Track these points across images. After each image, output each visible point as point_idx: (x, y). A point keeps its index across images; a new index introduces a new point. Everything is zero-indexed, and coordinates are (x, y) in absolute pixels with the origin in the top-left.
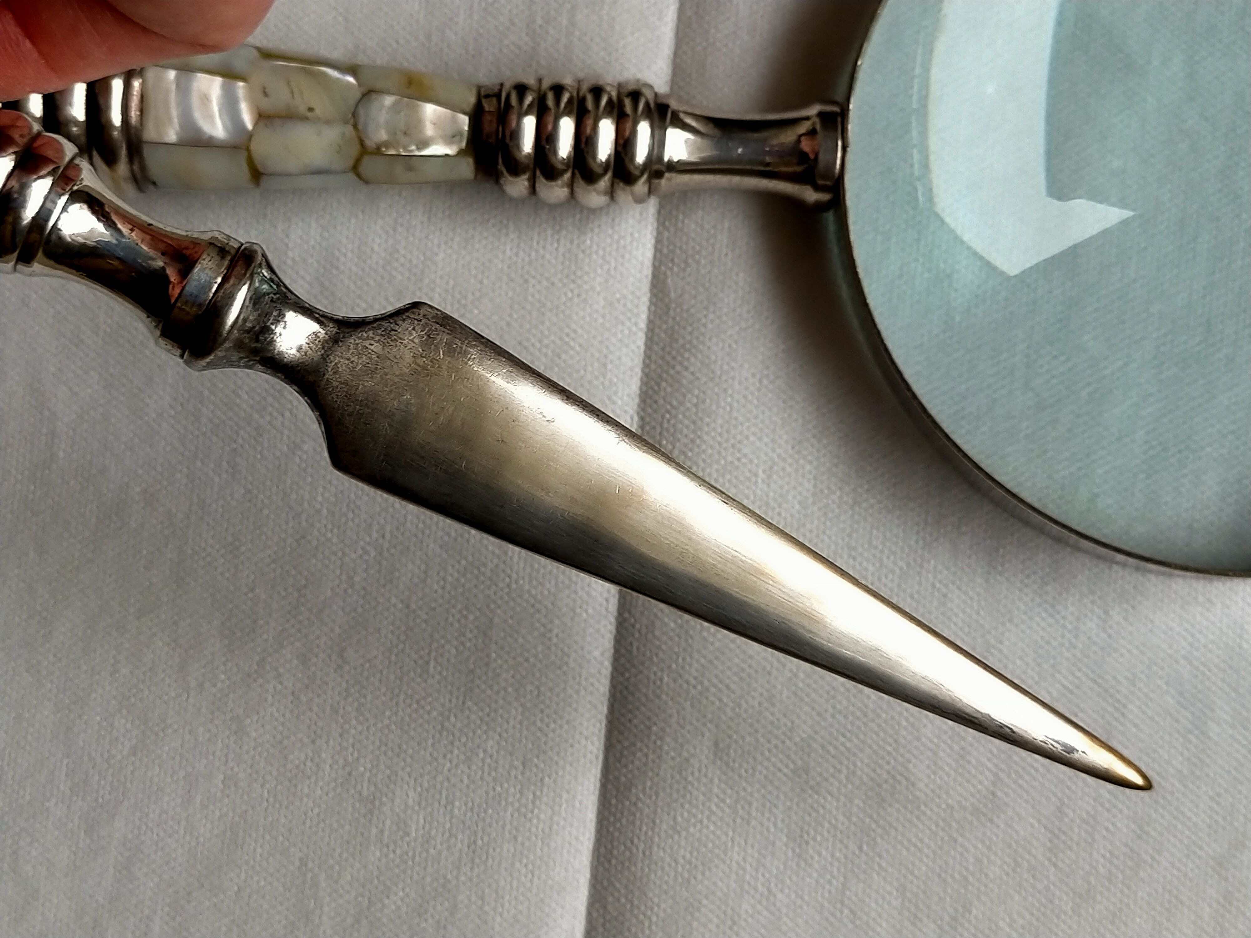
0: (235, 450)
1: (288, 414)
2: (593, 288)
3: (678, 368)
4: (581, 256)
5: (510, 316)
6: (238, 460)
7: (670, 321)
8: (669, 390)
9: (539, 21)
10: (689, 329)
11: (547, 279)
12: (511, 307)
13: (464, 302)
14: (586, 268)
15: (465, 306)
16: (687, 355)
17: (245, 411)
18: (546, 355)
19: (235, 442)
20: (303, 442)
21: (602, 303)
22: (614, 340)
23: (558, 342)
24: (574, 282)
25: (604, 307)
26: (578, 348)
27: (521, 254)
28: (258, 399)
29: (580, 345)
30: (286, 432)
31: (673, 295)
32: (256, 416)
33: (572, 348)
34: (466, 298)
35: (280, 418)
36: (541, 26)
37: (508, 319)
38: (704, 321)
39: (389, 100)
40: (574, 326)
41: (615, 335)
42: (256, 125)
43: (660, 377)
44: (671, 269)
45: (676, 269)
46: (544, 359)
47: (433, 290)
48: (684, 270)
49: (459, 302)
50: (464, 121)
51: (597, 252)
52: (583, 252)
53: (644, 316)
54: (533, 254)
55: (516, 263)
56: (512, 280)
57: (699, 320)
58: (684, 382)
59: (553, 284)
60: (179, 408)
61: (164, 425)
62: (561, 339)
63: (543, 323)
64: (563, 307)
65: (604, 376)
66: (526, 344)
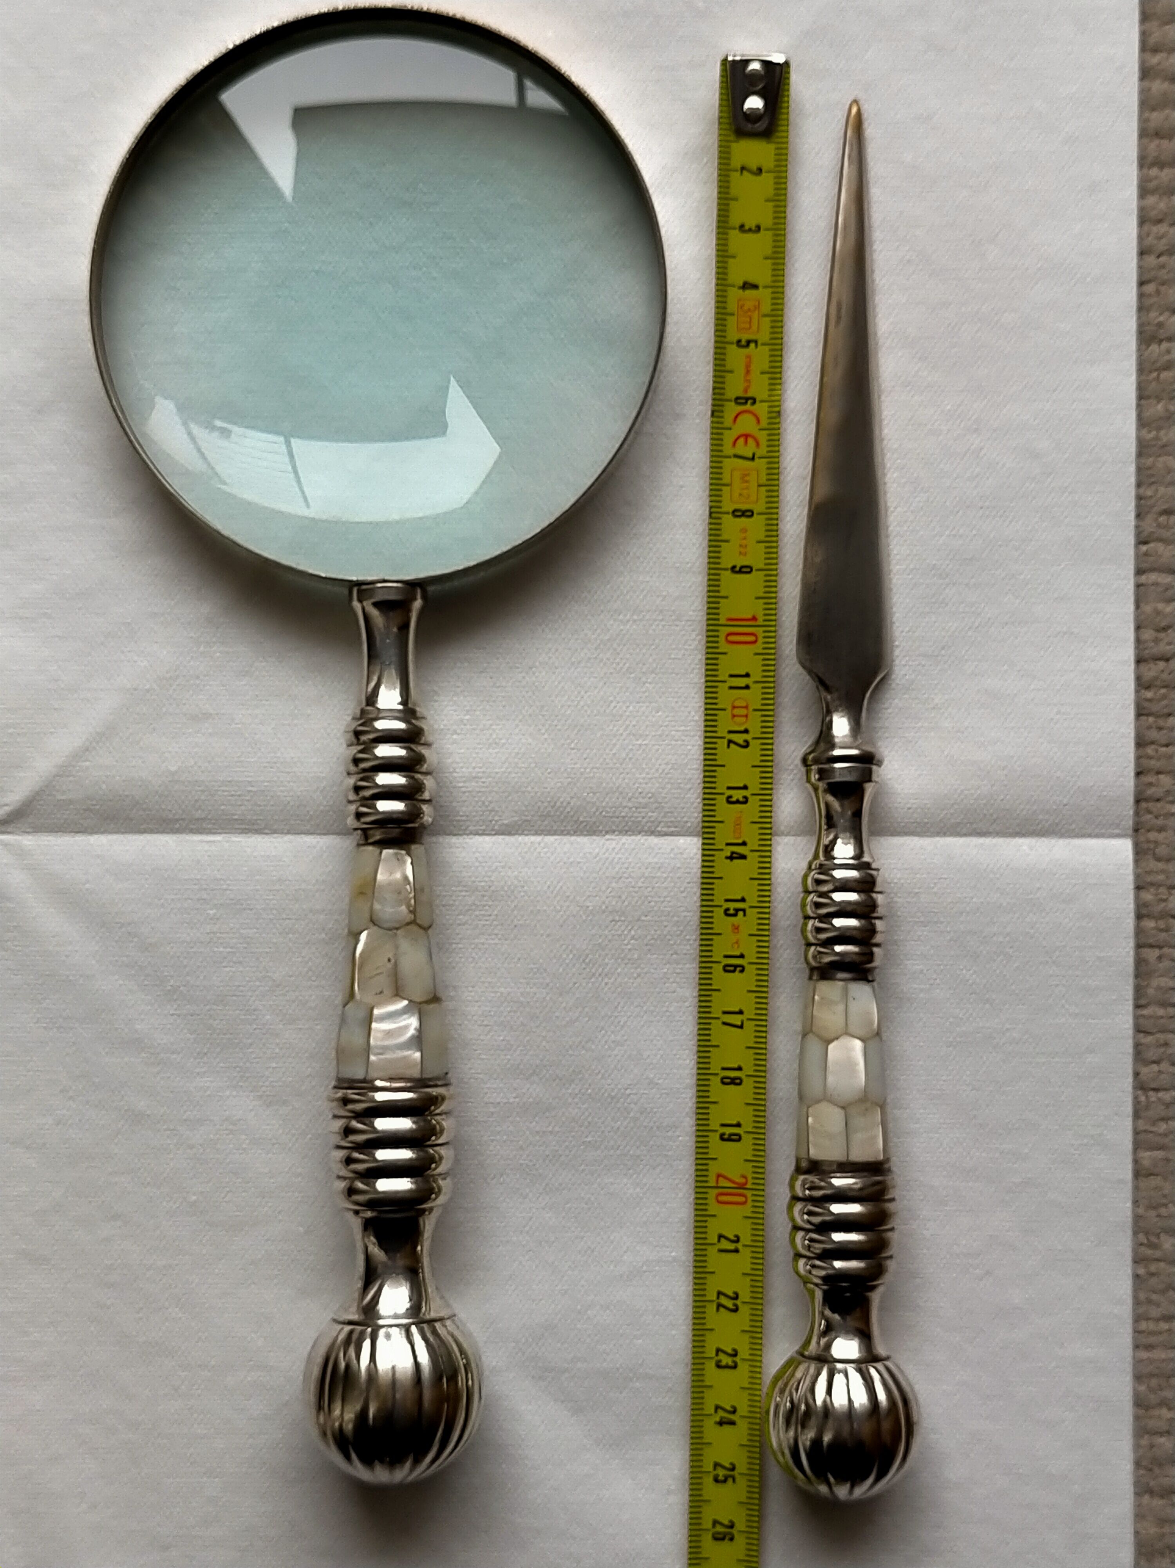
1: (628, 1092)
2: (516, 877)
3: (568, 809)
4: (493, 888)
5: (542, 935)
7: (536, 818)
8: (585, 814)
9: (323, 935)
10: (540, 804)
11: (513, 911)
12: (536, 935)
13: (535, 970)
14: (503, 883)
16: (558, 804)
18: (568, 907)
20: (647, 1078)
21: (526, 869)
22: (552, 859)
23: (558, 898)
24: (513, 892)
25: (529, 868)
26: (561, 884)
29: (559, 882)
31: (516, 819)
33: (561, 887)
34: (532, 969)
36: (326, 934)
37: (545, 937)
38: (533, 794)
39: (377, 906)
40: (545, 888)
41: (549, 858)
43: (576, 822)
44: (497, 821)
45: (496, 818)
46: (571, 908)
47: (528, 993)
48: (497, 812)
49: (535, 974)
50: (385, 852)
51: (490, 877)
52: (490, 887)
53: (533, 838)
54: (496, 923)
55: (503, 935)
56: (516, 937)
57: (532, 797)
58: (578, 803)
59: (516, 906)
62: (555, 897)
63: (545, 911)
64: (532, 898)
65: (579, 863)
66: (561, 922)
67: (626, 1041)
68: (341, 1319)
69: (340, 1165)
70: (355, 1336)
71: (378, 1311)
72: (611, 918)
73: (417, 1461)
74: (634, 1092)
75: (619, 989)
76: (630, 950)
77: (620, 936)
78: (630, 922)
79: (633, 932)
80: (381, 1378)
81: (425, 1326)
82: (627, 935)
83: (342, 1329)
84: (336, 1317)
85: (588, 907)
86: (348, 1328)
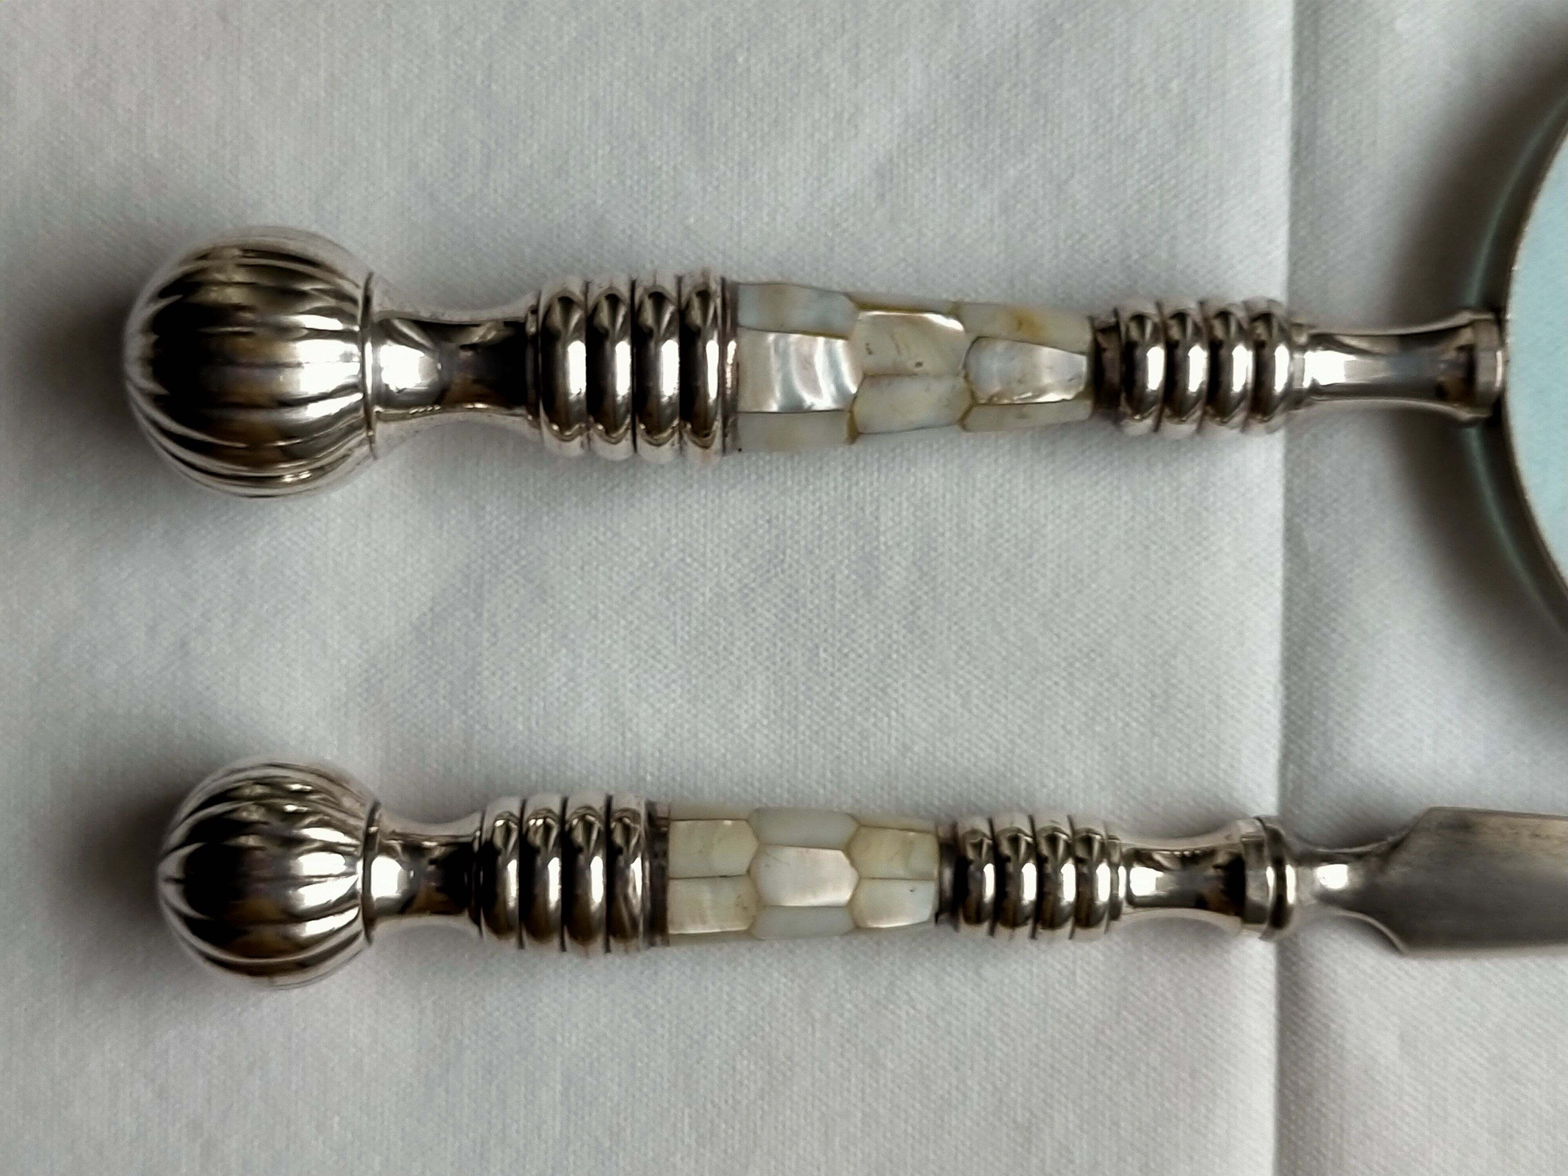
0: (838, 757)
1: (893, 713)
2: (1221, 549)
3: (1324, 630)
4: (1205, 514)
5: (1133, 587)
6: (843, 768)
7: (1311, 579)
8: (1316, 654)
9: (1135, 256)
10: (1334, 586)
11: (1170, 543)
12: (1133, 578)
13: (1079, 576)
14: (1212, 528)
15: (1081, 581)
16: (1333, 615)
17: (846, 714)
18: (1175, 628)
19: (838, 748)
20: (913, 742)
21: (1233, 564)
22: (1248, 603)
23: (1189, 613)
24: (1199, 544)
25: (1235, 569)
26: (1211, 618)
27: (1138, 518)
28: (859, 699)
29: (1213, 613)
30: (894, 734)
31: (1311, 549)
32: (859, 719)
33: (1204, 618)
34: (1081, 571)
35: (886, 719)
36: (1136, 262)
37: (1130, 591)
40: (1204, 593)
41: (1250, 599)
42: (860, 387)
43: (1305, 641)
44: (1307, 520)
45: (1312, 520)
46: (1174, 632)
47: (1044, 565)
48: (1322, 521)
49: (1074, 576)
51: (1222, 509)
52: (1206, 509)
53: (1279, 575)
54: (1152, 517)
55: (1133, 528)
56: (1131, 547)
57: (1344, 575)
58: (1333, 645)
59: (1177, 548)
60: (773, 716)
61: (758, 736)
62: (1191, 609)
63: (1169, 592)
64: (1190, 573)
65: (1242, 645)
66: (1153, 617)
67: (970, 711)
68: (372, 286)
69: (606, 285)
70: (347, 306)
71: (384, 343)
72: (1158, 691)
73: (157, 400)
74: (894, 723)
75: (1047, 702)
76: (1107, 719)
77: (1129, 704)
78: (1150, 721)
79: (1134, 724)
80: (282, 344)
81: (361, 412)
82: (1129, 715)
83: (357, 286)
84: (374, 279)
85: (1175, 657)
86: (359, 295)
